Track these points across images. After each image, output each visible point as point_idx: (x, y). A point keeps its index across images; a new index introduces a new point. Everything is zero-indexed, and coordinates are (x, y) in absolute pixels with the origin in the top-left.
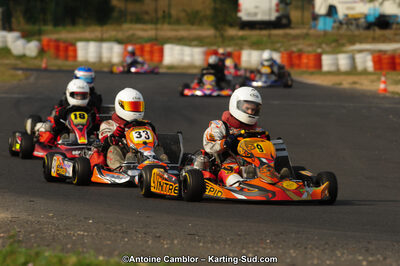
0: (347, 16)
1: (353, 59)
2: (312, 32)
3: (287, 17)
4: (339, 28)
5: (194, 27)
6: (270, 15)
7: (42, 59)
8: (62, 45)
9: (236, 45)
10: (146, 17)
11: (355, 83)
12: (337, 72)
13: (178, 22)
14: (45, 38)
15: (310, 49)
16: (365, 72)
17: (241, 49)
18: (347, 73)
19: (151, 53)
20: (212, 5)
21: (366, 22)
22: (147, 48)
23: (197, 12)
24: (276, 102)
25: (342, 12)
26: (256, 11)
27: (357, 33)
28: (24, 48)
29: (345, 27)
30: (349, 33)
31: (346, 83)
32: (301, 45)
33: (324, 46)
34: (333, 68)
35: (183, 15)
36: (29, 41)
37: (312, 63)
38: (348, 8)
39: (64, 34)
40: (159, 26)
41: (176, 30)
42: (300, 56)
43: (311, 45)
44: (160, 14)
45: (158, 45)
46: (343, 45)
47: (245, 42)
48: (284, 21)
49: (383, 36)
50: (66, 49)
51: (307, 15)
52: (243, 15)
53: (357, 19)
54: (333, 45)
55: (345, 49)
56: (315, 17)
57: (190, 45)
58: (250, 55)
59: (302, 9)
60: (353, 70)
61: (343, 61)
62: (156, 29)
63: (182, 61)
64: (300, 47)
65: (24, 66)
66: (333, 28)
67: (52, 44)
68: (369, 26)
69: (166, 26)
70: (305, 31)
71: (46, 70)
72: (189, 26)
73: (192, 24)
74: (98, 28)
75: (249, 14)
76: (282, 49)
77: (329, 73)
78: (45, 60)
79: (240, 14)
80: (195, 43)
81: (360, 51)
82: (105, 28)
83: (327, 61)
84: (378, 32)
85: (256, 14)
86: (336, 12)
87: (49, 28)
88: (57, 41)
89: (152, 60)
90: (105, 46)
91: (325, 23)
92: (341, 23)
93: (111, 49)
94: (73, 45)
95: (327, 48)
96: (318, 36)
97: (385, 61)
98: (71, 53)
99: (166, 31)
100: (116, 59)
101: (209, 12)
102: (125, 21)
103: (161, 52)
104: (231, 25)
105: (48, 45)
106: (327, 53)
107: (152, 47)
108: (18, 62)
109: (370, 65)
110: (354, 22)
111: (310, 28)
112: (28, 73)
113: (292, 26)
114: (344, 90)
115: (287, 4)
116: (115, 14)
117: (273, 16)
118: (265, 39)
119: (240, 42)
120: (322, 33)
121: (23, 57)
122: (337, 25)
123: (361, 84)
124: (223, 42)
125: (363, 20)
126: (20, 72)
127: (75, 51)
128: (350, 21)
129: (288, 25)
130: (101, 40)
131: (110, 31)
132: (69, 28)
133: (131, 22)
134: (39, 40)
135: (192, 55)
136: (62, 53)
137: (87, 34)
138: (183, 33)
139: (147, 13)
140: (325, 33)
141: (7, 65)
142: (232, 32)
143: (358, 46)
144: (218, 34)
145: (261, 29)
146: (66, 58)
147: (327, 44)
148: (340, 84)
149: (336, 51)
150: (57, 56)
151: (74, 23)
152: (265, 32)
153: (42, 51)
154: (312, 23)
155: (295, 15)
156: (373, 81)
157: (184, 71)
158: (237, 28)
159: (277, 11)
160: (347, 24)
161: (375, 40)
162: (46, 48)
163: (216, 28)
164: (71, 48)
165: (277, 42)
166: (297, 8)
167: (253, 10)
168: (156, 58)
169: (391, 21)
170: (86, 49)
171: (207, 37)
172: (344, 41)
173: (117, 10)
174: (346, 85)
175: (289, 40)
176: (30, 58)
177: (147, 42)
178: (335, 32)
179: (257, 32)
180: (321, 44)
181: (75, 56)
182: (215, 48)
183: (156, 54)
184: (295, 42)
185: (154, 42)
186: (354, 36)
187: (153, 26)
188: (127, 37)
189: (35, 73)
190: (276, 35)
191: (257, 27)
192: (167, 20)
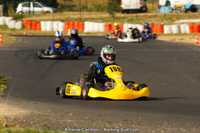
0: (175, 6)
1: (179, 27)
2: (158, 14)
3: (146, 7)
4: (171, 12)
5: (99, 13)
6: (137, 6)
7: (24, 30)
8: (33, 23)
9: (120, 21)
10: (75, 8)
11: (182, 39)
12: (171, 34)
13: (91, 10)
14: (25, 19)
15: (158, 23)
16: (185, 34)
17: (123, 23)
18: (176, 35)
19: (78, 26)
21: (185, 8)
22: (76, 24)
23: (100, 5)
25: (173, 4)
26: (130, 4)
27: (180, 14)
28: (15, 25)
29: (175, 11)
30: (177, 14)
31: (178, 40)
33: (164, 21)
34: (169, 32)
35: (93, 7)
36: (17, 21)
37: (159, 30)
38: (176, 2)
39: (34, 18)
40: (81, 13)
41: (91, 15)
42: (153, 27)
43: (158, 21)
45: (81, 22)
46: (174, 20)
47: (125, 20)
48: (144, 9)
49: (194, 15)
50: (36, 25)
51: (155, 5)
53: (180, 7)
54: (169, 20)
55: (175, 22)
56: (160, 7)
57: (97, 22)
59: (153, 3)
60: (179, 33)
61: (174, 29)
62: (80, 14)
63: (94, 30)
64: (152, 22)
65: (15, 34)
66: (169, 12)
67: (28, 22)
68: (187, 11)
69: (85, 13)
70: (155, 14)
71: (26, 36)
72: (96, 13)
73: (98, 11)
74: (51, 14)
75: (126, 6)
77: (168, 35)
78: (25, 31)
79: (122, 6)
80: (100, 21)
81: (182, 23)
83: (166, 29)
84: (191, 14)
85: (130, 6)
86: (170, 4)
88: (31, 21)
89: (79, 30)
90: (55, 23)
91: (165, 10)
92: (173, 10)
93: (58, 25)
94: (39, 22)
95: (166, 22)
96: (161, 16)
97: (195, 28)
98: (38, 27)
99: (85, 15)
101: (106, 5)
102: (65, 11)
103: (83, 25)
104: (118, 12)
105: (27, 23)
106: (166, 24)
107: (78, 23)
108: (12, 32)
109: (188, 30)
110: (179, 9)
111: (157, 12)
112: (18, 37)
113: (148, 11)
114: (177, 43)
115: (145, 1)
116: (59, 7)
117: (139, 7)
118: (135, 18)
119: (122, 20)
120: (164, 15)
121: (14, 29)
122: (171, 10)
123: (185, 40)
124: (114, 20)
125: (183, 8)
126: (13, 37)
127: (40, 26)
128: (177, 8)
129: (146, 11)
130: (53, 20)
131: (57, 15)
133: (67, 11)
134: (22, 21)
135: (98, 27)
136: (33, 27)
137: (45, 17)
138: (94, 15)
139: (75, 6)
141: (7, 33)
142: (118, 15)
143: (181, 21)
144: (111, 16)
145: (132, 13)
146: (36, 29)
147: (166, 20)
148: (175, 40)
149: (170, 24)
150: (31, 29)
152: (135, 15)
153: (23, 26)
154: (158, 10)
155: (149, 6)
156: (191, 38)
157: (95, 35)
158: (121, 13)
159: (140, 4)
161: (190, 17)
162: (25, 25)
163: (110, 13)
164: (38, 24)
165: (142, 19)
166: (149, 2)
167: (128, 4)
168: (81, 29)
169: (198, 8)
170: (46, 25)
171: (106, 18)
172: (174, 18)
173: (60, 5)
174: (177, 41)
175: (147, 19)
176: (18, 30)
177: (76, 21)
178: (170, 14)
179: (131, 15)
180: (163, 20)
181: (40, 29)
182: (110, 23)
183: (81, 27)
184: (150, 19)
185: (79, 21)
186: (180, 16)
187: (79, 13)
188: (66, 19)
189: (21, 37)
190: (140, 16)
191: (131, 12)
192: (85, 9)
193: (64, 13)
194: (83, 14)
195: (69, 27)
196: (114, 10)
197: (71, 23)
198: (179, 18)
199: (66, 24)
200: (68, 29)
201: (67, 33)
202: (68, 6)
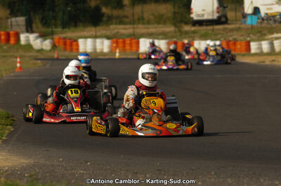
0: (267, 14)
1: (272, 44)
2: (243, 26)
3: (225, 16)
4: (261, 23)
5: (160, 26)
6: (213, 15)
7: (54, 51)
8: (68, 42)
9: (189, 37)
10: (127, 20)
11: (274, 61)
12: (261, 54)
13: (149, 22)
14: (56, 37)
15: (242, 38)
17: (194, 40)
18: (267, 54)
19: (131, 44)
20: (172, 10)
22: (128, 42)
23: (162, 15)
24: (219, 76)
25: (263, 12)
26: (203, 13)
27: (274, 26)
28: (42, 45)
29: (266, 21)
30: (269, 26)
31: (268, 61)
32: (236, 36)
33: (251, 35)
34: (258, 51)
35: (152, 17)
36: (45, 40)
37: (244, 48)
38: (268, 9)
39: (70, 34)
40: (135, 26)
41: (148, 28)
42: (235, 44)
43: (242, 35)
44: (136, 17)
45: (135, 38)
46: (265, 35)
47: (196, 35)
48: (223, 19)
50: (71, 44)
51: (239, 14)
52: (194, 16)
53: (274, 16)
54: (258, 35)
55: (266, 37)
56: (245, 16)
57: (158, 39)
58: (200, 43)
59: (236, 10)
60: (272, 52)
61: (265, 46)
62: (134, 28)
64: (234, 37)
65: (42, 57)
66: (257, 22)
67: (61, 41)
69: (140, 26)
70: (238, 26)
71: (58, 59)
72: (156, 25)
73: (159, 23)
74: (93, 29)
75: (198, 15)
76: (222, 39)
77: (255, 54)
78: (56, 53)
79: (192, 16)
80: (160, 37)
81: (277, 38)
82: (98, 28)
83: (254, 47)
85: (203, 15)
86: (259, 12)
87: (59, 29)
88: (64, 39)
89: (131, 49)
90: (98, 41)
91: (252, 20)
92: (263, 19)
93: (103, 43)
94: (76, 41)
95: (254, 37)
96: (248, 29)
98: (74, 47)
99: (141, 29)
100: (106, 50)
101: (170, 15)
102: (112, 24)
103: (138, 43)
104: (186, 23)
105: (59, 42)
106: (254, 41)
107: (131, 40)
108: (38, 54)
110: (272, 18)
111: (241, 24)
112: (44, 61)
113: (229, 22)
114: (266, 66)
115: (225, 7)
116: (104, 19)
117: (215, 16)
119: (192, 35)
120: (250, 27)
121: (41, 51)
122: (260, 20)
123: (279, 61)
124: (181, 35)
125: (278, 17)
126: (39, 61)
127: (78, 45)
128: (270, 18)
129: (226, 22)
130: (96, 37)
131: (101, 30)
132: (72, 29)
133: (116, 24)
134: (52, 39)
135: (159, 45)
136: (68, 47)
137: (85, 33)
138: (152, 30)
139: (127, 17)
140: (252, 27)
141: (30, 56)
142: (187, 28)
143: (275, 35)
144: (177, 30)
145: (207, 25)
146: (72, 50)
147: (253, 34)
148: (264, 62)
149: (260, 39)
150: (65, 49)
151: (76, 26)
152: (210, 28)
153: (54, 46)
154: (243, 20)
155: (230, 15)
158: (190, 25)
159: (218, 12)
160: (267, 20)
162: (57, 44)
163: (176, 26)
164: (74, 43)
165: (219, 34)
166: (231, 10)
167: (200, 12)
168: (134, 48)
170: (85, 44)
171: (169, 32)
172: (265, 32)
173: (105, 16)
174: (267, 63)
175: (227, 33)
176: (47, 51)
177: (127, 37)
178: (259, 25)
179: (204, 28)
180: (249, 34)
181: (78, 49)
182: (175, 40)
183: (134, 46)
184: (231, 34)
185: (133, 37)
186: (273, 28)
187: (131, 26)
188: (114, 35)
189: (50, 62)
190: (217, 30)
191: (204, 24)
192: (141, 21)
193: (111, 27)
194: (137, 28)
195: (117, 47)
196: (182, 21)
197: (121, 40)
198: (272, 31)
199: (113, 43)
200: (116, 50)
201: (115, 55)
202: (117, 17)
